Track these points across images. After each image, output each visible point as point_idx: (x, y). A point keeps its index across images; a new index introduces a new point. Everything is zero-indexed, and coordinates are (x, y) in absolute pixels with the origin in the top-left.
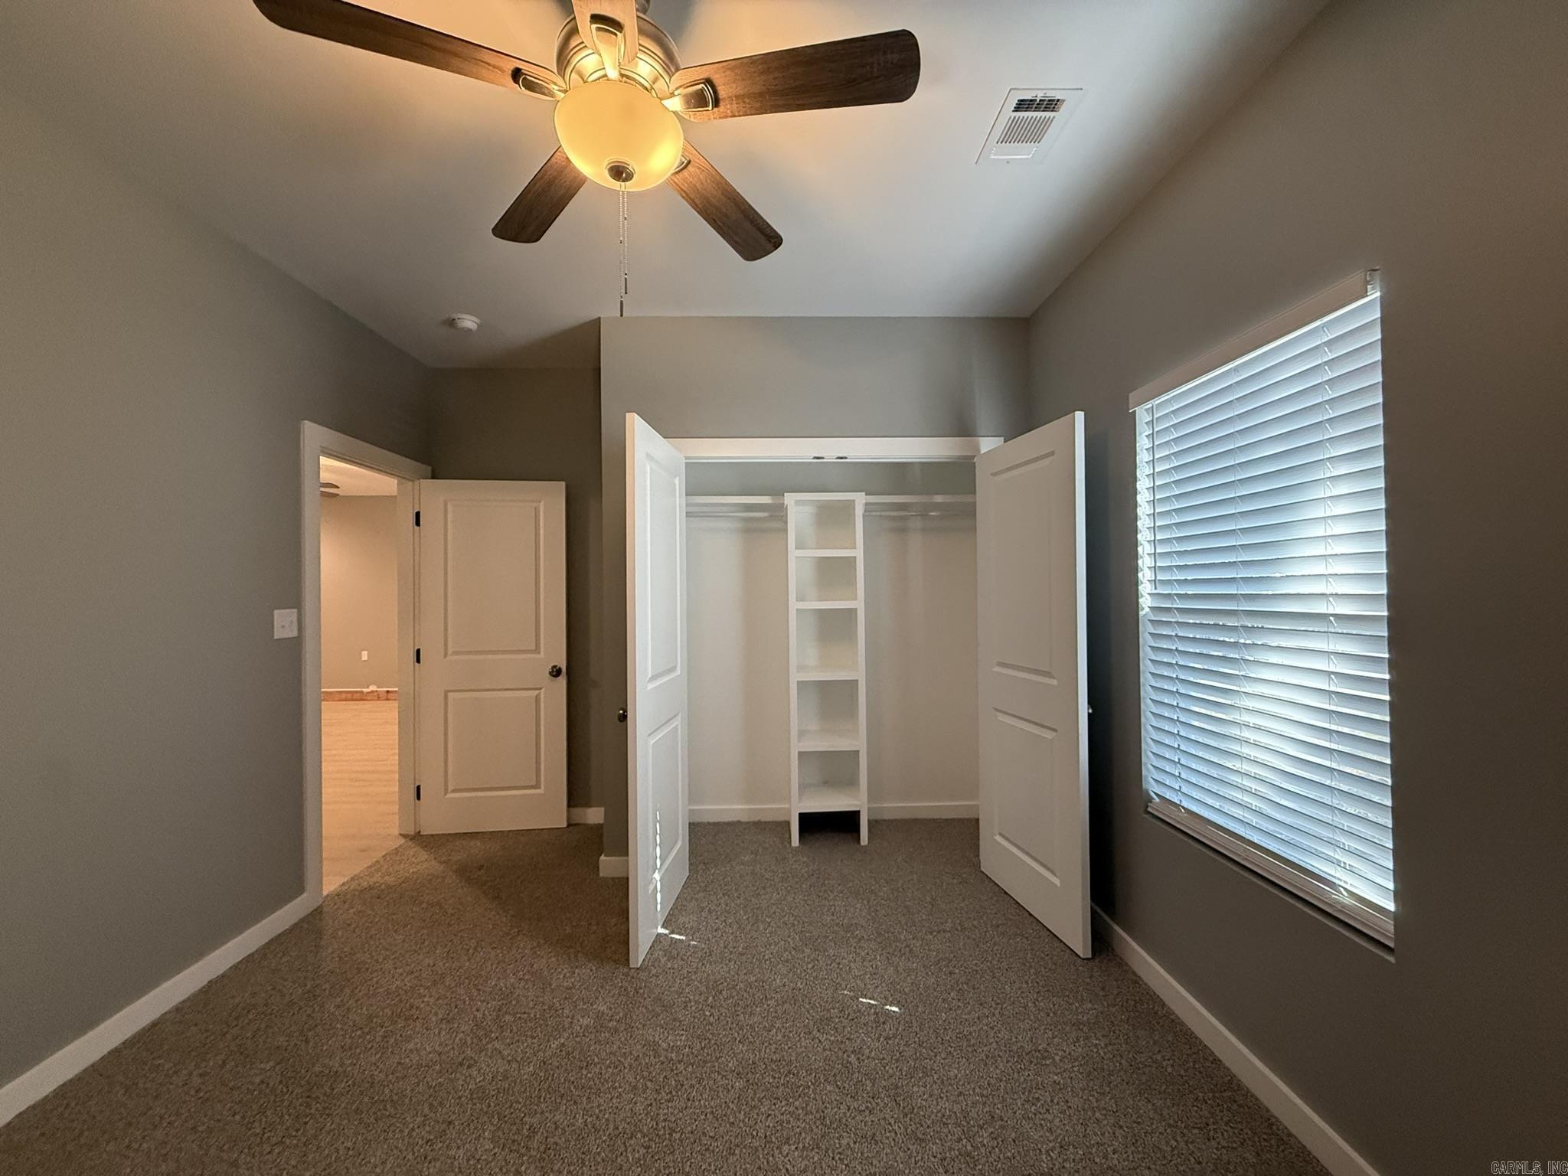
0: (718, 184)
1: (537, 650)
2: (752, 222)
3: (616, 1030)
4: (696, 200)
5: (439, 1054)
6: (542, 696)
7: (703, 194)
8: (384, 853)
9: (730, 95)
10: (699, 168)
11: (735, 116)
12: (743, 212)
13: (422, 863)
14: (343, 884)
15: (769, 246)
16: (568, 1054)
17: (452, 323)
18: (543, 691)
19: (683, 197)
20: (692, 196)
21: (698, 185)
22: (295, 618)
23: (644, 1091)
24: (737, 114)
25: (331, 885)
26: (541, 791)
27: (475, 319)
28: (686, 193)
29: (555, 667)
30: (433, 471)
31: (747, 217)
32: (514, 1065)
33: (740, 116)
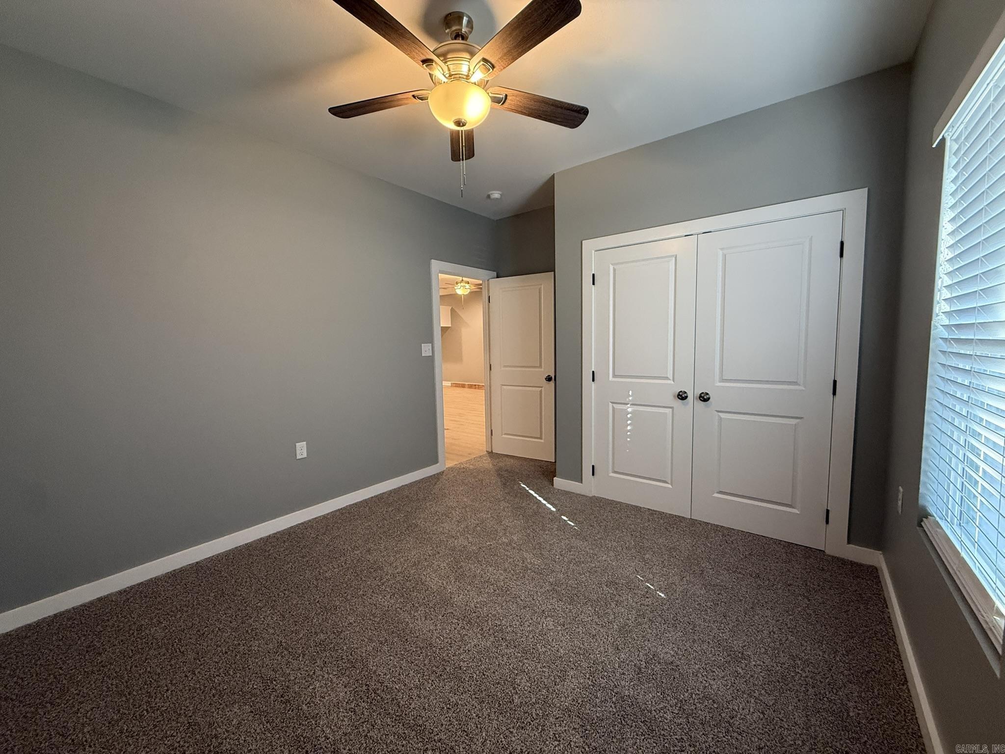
0: (528, 98)
1: (540, 366)
2: (562, 108)
3: (514, 548)
4: (523, 111)
5: (449, 531)
6: (543, 390)
7: (524, 106)
8: (475, 457)
9: (496, 59)
10: (513, 96)
11: (505, 68)
12: (552, 105)
13: (487, 464)
14: (456, 465)
15: (582, 116)
16: (490, 549)
17: (489, 196)
18: (543, 388)
19: (515, 112)
20: (520, 110)
21: (519, 103)
22: (430, 348)
23: (508, 573)
24: (505, 66)
25: (450, 464)
26: (542, 441)
27: (498, 192)
28: (515, 110)
29: (549, 376)
30: (497, 274)
31: (557, 106)
32: (470, 544)
33: (507, 66)
